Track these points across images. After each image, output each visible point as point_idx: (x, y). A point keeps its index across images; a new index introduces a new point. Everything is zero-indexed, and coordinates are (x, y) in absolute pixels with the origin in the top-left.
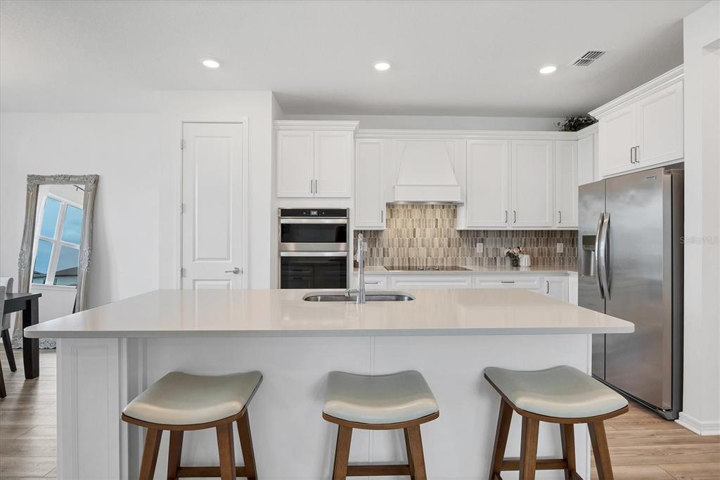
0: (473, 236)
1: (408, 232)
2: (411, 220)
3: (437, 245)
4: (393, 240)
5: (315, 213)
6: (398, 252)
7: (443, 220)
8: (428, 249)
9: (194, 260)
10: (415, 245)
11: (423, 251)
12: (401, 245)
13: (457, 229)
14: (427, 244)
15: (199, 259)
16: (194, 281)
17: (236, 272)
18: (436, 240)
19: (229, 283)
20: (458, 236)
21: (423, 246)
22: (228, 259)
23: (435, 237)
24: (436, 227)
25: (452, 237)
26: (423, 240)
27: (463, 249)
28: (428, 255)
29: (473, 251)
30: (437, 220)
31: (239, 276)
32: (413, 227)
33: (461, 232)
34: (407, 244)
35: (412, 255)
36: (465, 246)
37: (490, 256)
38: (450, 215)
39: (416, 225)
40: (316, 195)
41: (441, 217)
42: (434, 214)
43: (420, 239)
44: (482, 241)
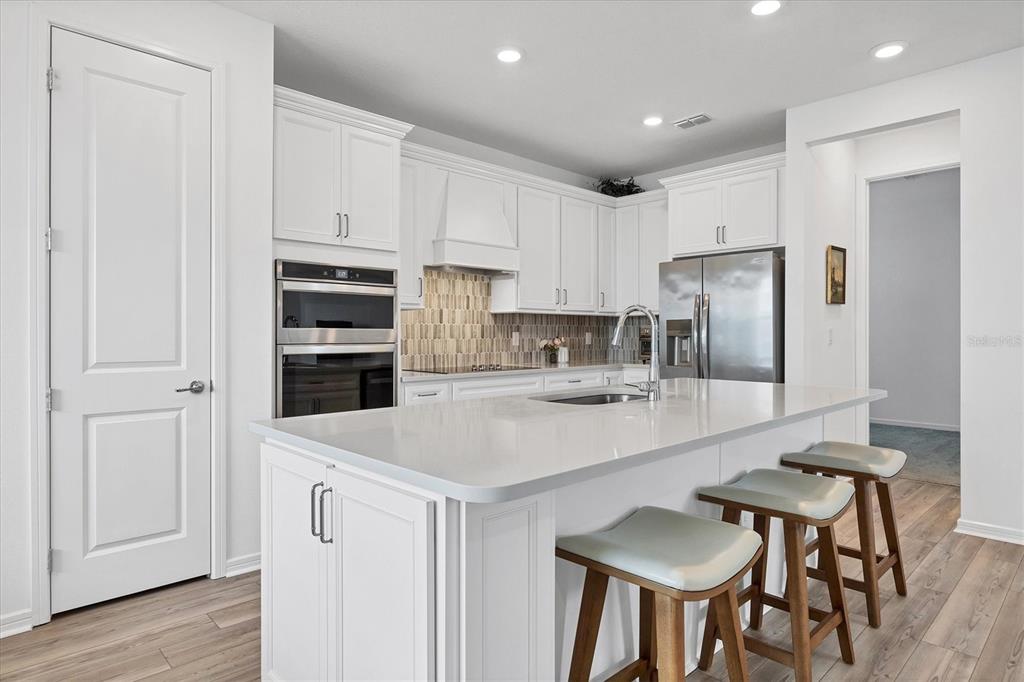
0: (509, 322)
1: (433, 314)
2: (436, 295)
3: (468, 335)
4: (413, 326)
5: (343, 274)
6: (420, 346)
7: (475, 298)
8: (457, 341)
9: (85, 368)
10: (442, 334)
11: (452, 344)
12: (423, 335)
13: (492, 311)
14: (456, 334)
15: (98, 365)
16: (86, 417)
17: (197, 389)
18: (468, 326)
19: (179, 416)
20: (492, 323)
21: (452, 337)
22: (177, 362)
23: (466, 322)
24: (468, 308)
25: (486, 323)
26: (451, 327)
27: (498, 341)
28: (459, 350)
29: (508, 343)
30: (468, 297)
31: (203, 397)
32: (439, 305)
33: (495, 316)
34: (431, 334)
35: (438, 351)
36: (500, 337)
37: (526, 350)
38: (484, 291)
39: (443, 303)
40: (346, 242)
41: (473, 294)
42: (466, 288)
43: (448, 325)
44: (518, 329)
